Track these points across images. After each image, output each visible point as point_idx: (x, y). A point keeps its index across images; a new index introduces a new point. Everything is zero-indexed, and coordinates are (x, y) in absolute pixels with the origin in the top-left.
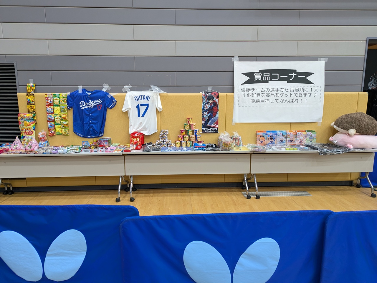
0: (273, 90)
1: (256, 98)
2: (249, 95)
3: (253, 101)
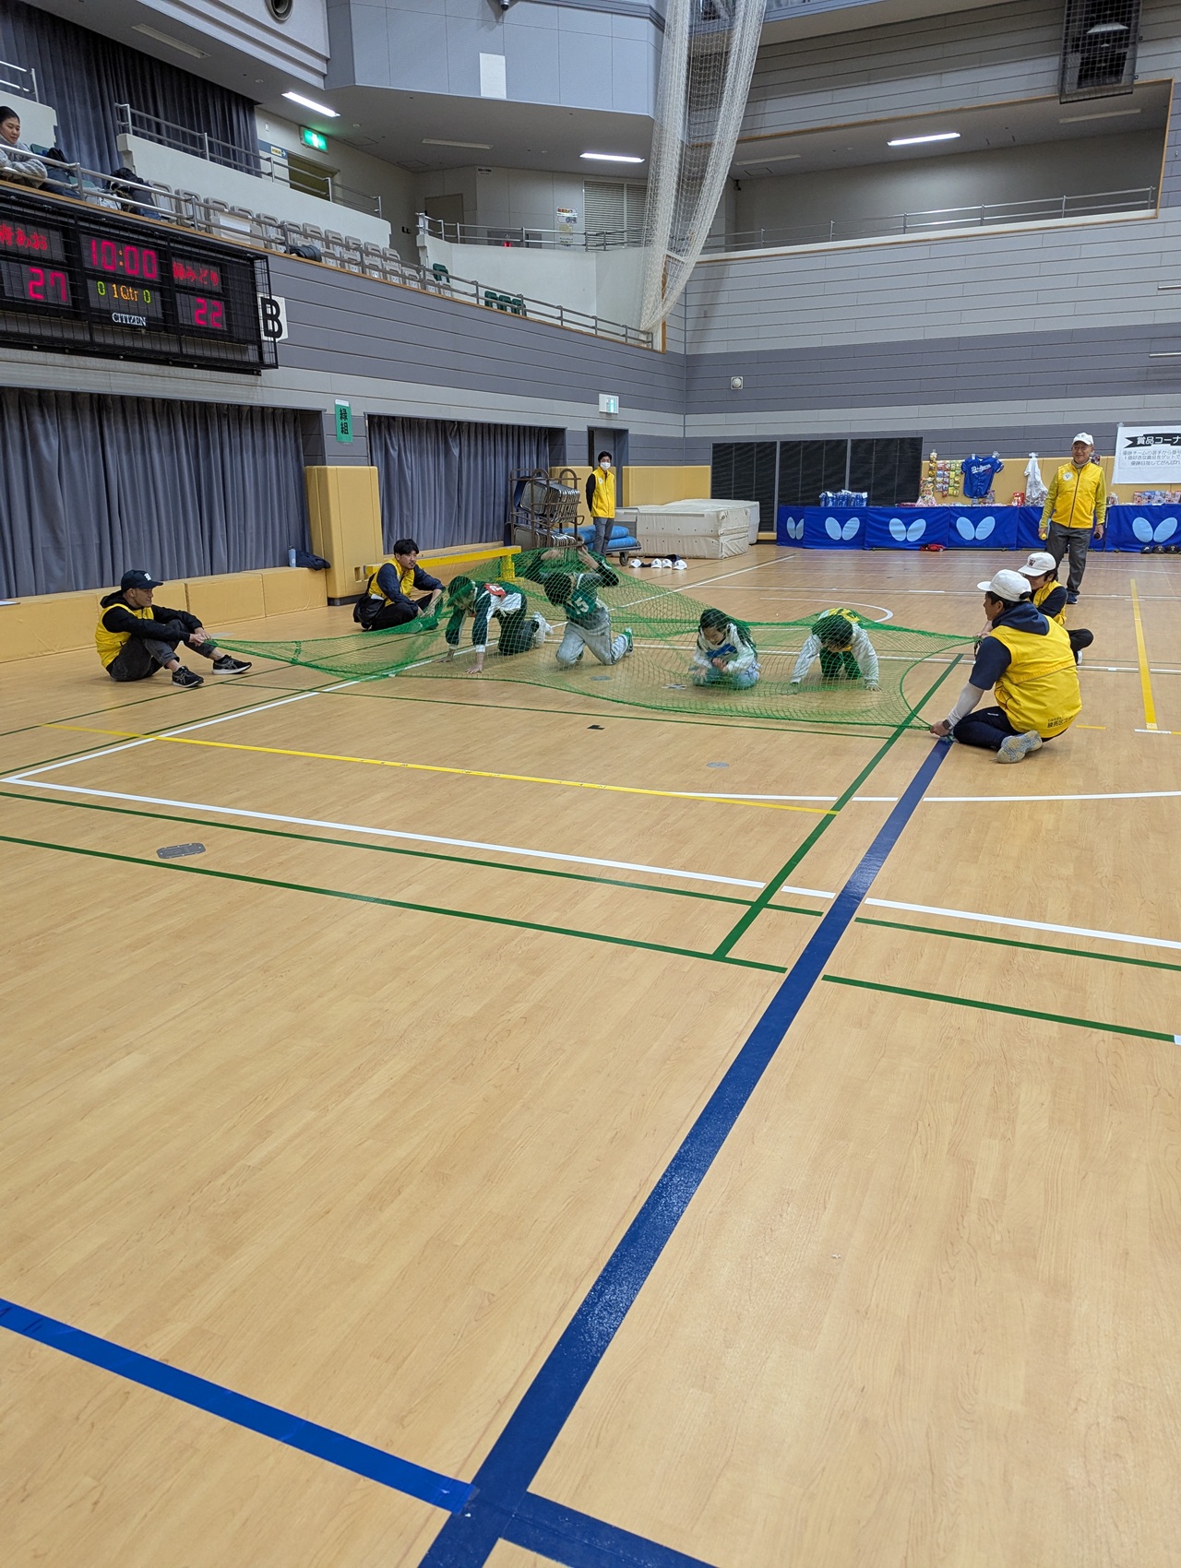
0: (1155, 452)
1: (1137, 460)
2: (1130, 458)
3: (1133, 463)
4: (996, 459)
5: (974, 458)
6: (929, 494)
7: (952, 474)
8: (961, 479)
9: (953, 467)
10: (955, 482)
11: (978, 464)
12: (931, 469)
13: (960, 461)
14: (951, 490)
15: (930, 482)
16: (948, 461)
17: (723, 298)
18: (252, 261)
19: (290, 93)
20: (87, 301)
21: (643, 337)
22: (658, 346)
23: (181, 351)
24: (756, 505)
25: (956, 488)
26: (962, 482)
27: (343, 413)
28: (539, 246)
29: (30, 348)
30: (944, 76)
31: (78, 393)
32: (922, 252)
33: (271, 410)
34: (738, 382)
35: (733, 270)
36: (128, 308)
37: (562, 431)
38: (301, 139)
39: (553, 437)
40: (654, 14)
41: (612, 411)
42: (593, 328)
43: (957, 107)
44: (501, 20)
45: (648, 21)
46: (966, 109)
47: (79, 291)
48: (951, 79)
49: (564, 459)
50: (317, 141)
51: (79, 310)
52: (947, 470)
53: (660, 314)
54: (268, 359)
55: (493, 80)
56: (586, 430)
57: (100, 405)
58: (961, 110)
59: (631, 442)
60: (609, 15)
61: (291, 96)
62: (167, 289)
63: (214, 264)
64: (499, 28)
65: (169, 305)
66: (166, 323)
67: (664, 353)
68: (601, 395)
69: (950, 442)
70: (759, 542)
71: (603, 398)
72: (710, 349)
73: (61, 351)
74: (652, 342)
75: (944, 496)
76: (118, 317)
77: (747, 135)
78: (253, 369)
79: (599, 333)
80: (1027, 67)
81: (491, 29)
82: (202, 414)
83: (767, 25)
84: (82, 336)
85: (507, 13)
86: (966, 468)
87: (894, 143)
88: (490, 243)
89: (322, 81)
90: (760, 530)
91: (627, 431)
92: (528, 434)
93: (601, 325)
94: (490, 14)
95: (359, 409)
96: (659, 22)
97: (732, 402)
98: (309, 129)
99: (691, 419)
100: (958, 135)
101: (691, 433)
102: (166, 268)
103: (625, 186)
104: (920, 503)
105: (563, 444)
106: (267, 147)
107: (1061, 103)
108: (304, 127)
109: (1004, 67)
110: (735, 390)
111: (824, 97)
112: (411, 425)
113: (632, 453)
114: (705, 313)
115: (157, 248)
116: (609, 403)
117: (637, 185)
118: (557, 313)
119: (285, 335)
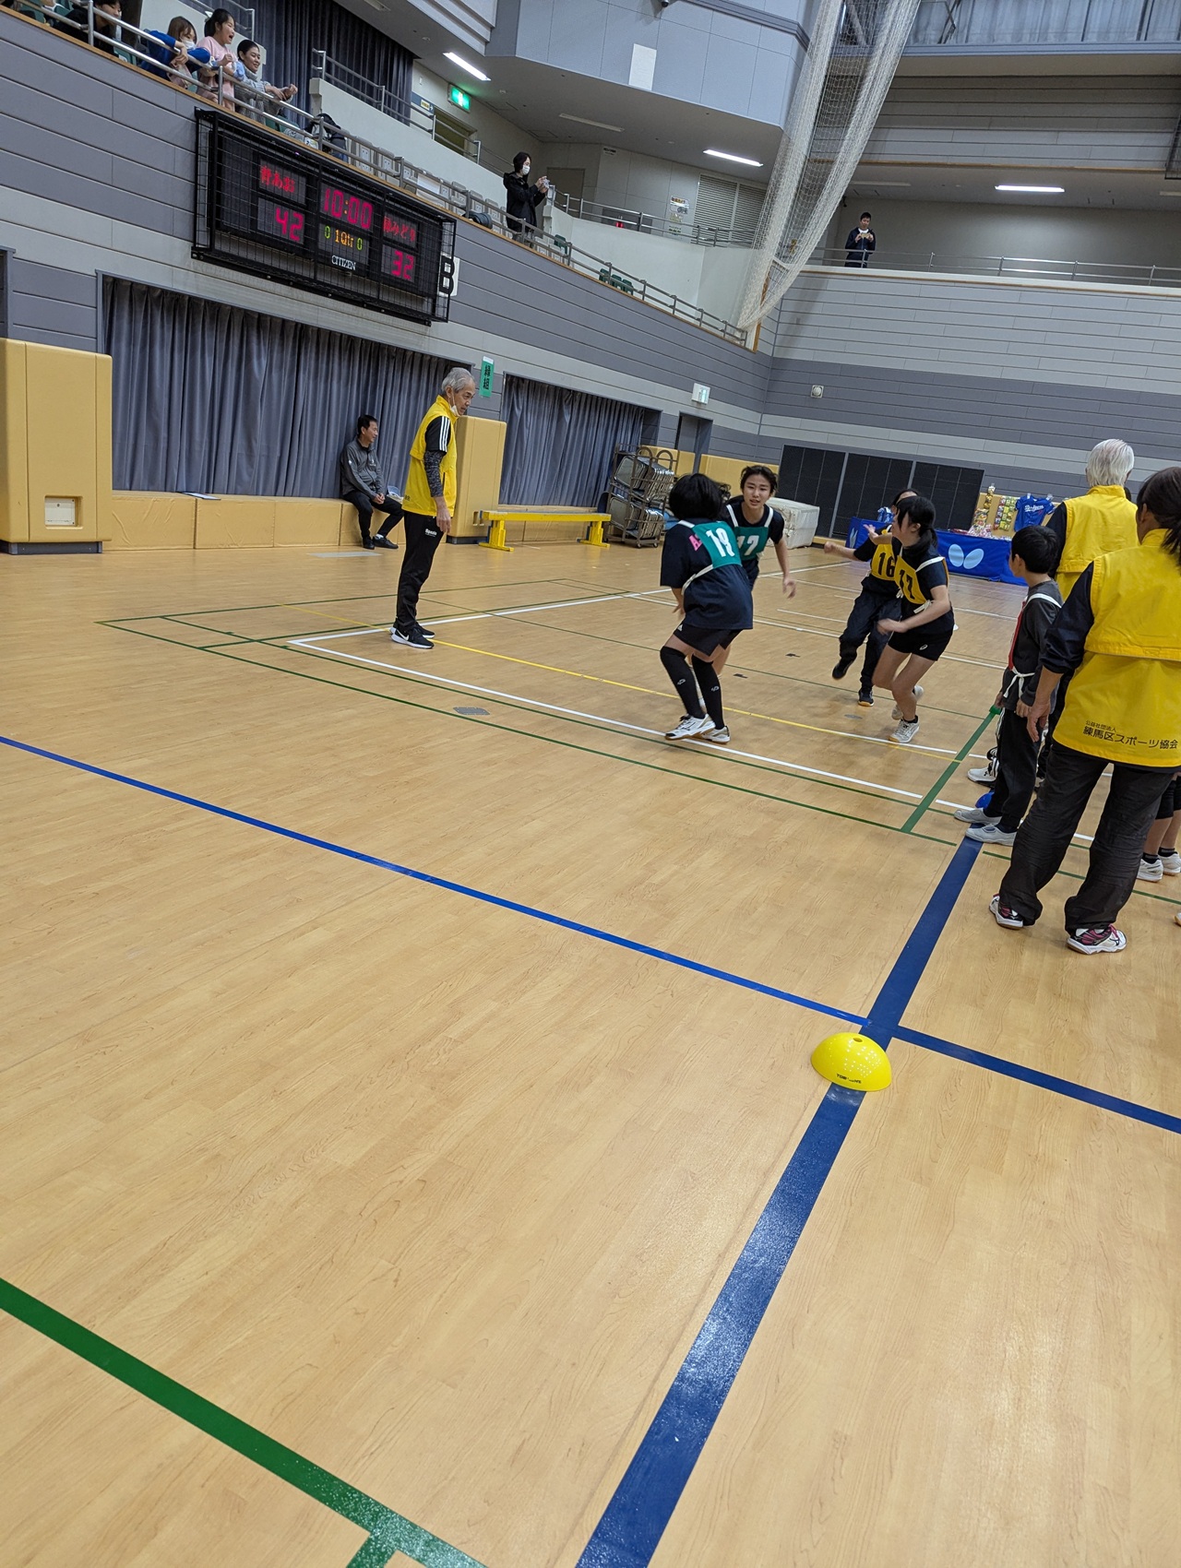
4: (1049, 502)
5: (1029, 497)
6: (982, 525)
7: (1006, 509)
8: (1014, 515)
9: (1008, 502)
10: (1008, 517)
11: (1032, 504)
12: (987, 501)
13: (1016, 498)
14: (1002, 524)
15: (984, 514)
16: (1004, 497)
17: (818, 308)
18: (441, 221)
19: (451, 54)
20: (316, 242)
21: (738, 335)
22: (750, 345)
23: (378, 296)
24: (813, 511)
25: (1008, 523)
26: (1014, 518)
27: (488, 370)
28: (648, 231)
29: (264, 276)
30: (1061, 134)
31: (288, 321)
32: (1013, 296)
33: (428, 358)
34: (818, 390)
35: (832, 284)
36: (345, 252)
37: (658, 413)
38: (449, 96)
39: (648, 417)
40: (800, 32)
41: (703, 401)
42: (698, 320)
43: (1067, 166)
44: (658, 16)
45: (794, 37)
46: (1077, 169)
47: (311, 233)
48: (1067, 138)
49: (655, 439)
50: (462, 100)
51: (309, 251)
52: (1002, 505)
53: (757, 315)
54: (440, 312)
55: (642, 72)
56: (678, 415)
57: (302, 334)
58: (1072, 169)
59: (713, 433)
60: (759, 26)
61: (452, 56)
62: (376, 239)
63: (414, 222)
64: (655, 23)
65: (374, 253)
66: (369, 271)
67: (754, 352)
68: (696, 384)
69: (1010, 479)
70: (814, 545)
71: (698, 387)
72: (797, 355)
73: (286, 282)
74: (745, 340)
75: (995, 529)
76: (338, 260)
77: (867, 158)
78: (425, 320)
79: (703, 326)
80: (1140, 139)
81: (648, 23)
82: (375, 352)
83: (904, 59)
84: (308, 273)
85: (666, 9)
86: (1020, 506)
87: (1001, 188)
88: (604, 221)
89: (484, 47)
90: (817, 533)
91: (711, 421)
92: (628, 409)
93: (706, 319)
94: (650, 8)
95: (502, 368)
96: (804, 40)
97: (811, 409)
98: (457, 87)
99: (768, 418)
100: (1063, 191)
101: (765, 432)
102: (378, 220)
103: (738, 186)
104: (972, 532)
105: (657, 425)
106: (418, 99)
107: (1166, 178)
108: (454, 85)
109: (1120, 135)
110: (815, 398)
111: (945, 135)
112: (535, 388)
113: (713, 443)
114: (798, 320)
115: (373, 201)
116: (702, 393)
117: (756, 189)
118: (671, 302)
119: (454, 293)
